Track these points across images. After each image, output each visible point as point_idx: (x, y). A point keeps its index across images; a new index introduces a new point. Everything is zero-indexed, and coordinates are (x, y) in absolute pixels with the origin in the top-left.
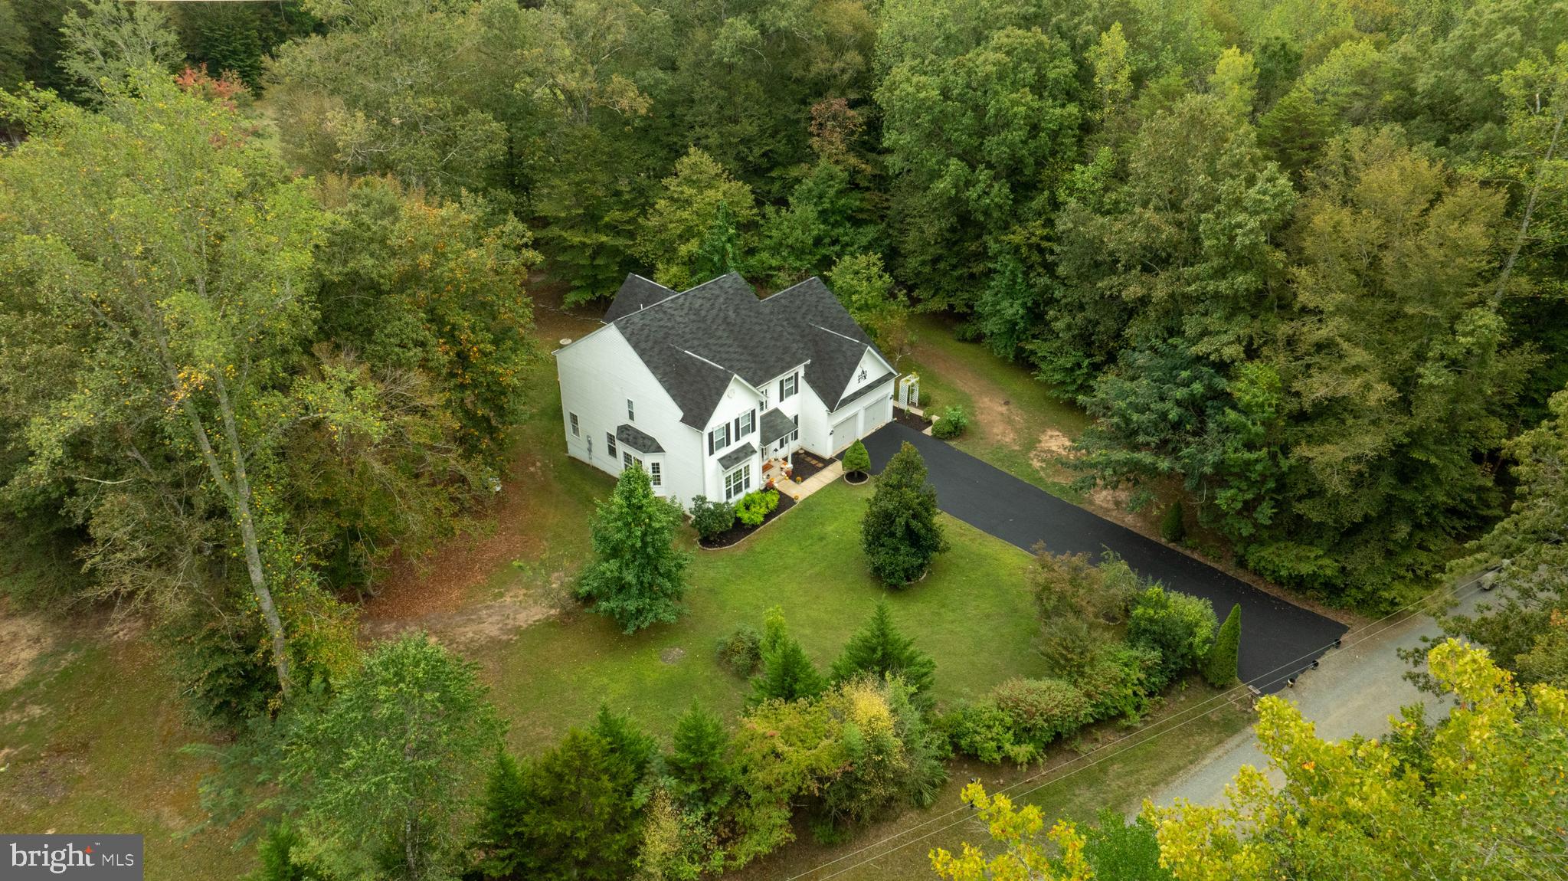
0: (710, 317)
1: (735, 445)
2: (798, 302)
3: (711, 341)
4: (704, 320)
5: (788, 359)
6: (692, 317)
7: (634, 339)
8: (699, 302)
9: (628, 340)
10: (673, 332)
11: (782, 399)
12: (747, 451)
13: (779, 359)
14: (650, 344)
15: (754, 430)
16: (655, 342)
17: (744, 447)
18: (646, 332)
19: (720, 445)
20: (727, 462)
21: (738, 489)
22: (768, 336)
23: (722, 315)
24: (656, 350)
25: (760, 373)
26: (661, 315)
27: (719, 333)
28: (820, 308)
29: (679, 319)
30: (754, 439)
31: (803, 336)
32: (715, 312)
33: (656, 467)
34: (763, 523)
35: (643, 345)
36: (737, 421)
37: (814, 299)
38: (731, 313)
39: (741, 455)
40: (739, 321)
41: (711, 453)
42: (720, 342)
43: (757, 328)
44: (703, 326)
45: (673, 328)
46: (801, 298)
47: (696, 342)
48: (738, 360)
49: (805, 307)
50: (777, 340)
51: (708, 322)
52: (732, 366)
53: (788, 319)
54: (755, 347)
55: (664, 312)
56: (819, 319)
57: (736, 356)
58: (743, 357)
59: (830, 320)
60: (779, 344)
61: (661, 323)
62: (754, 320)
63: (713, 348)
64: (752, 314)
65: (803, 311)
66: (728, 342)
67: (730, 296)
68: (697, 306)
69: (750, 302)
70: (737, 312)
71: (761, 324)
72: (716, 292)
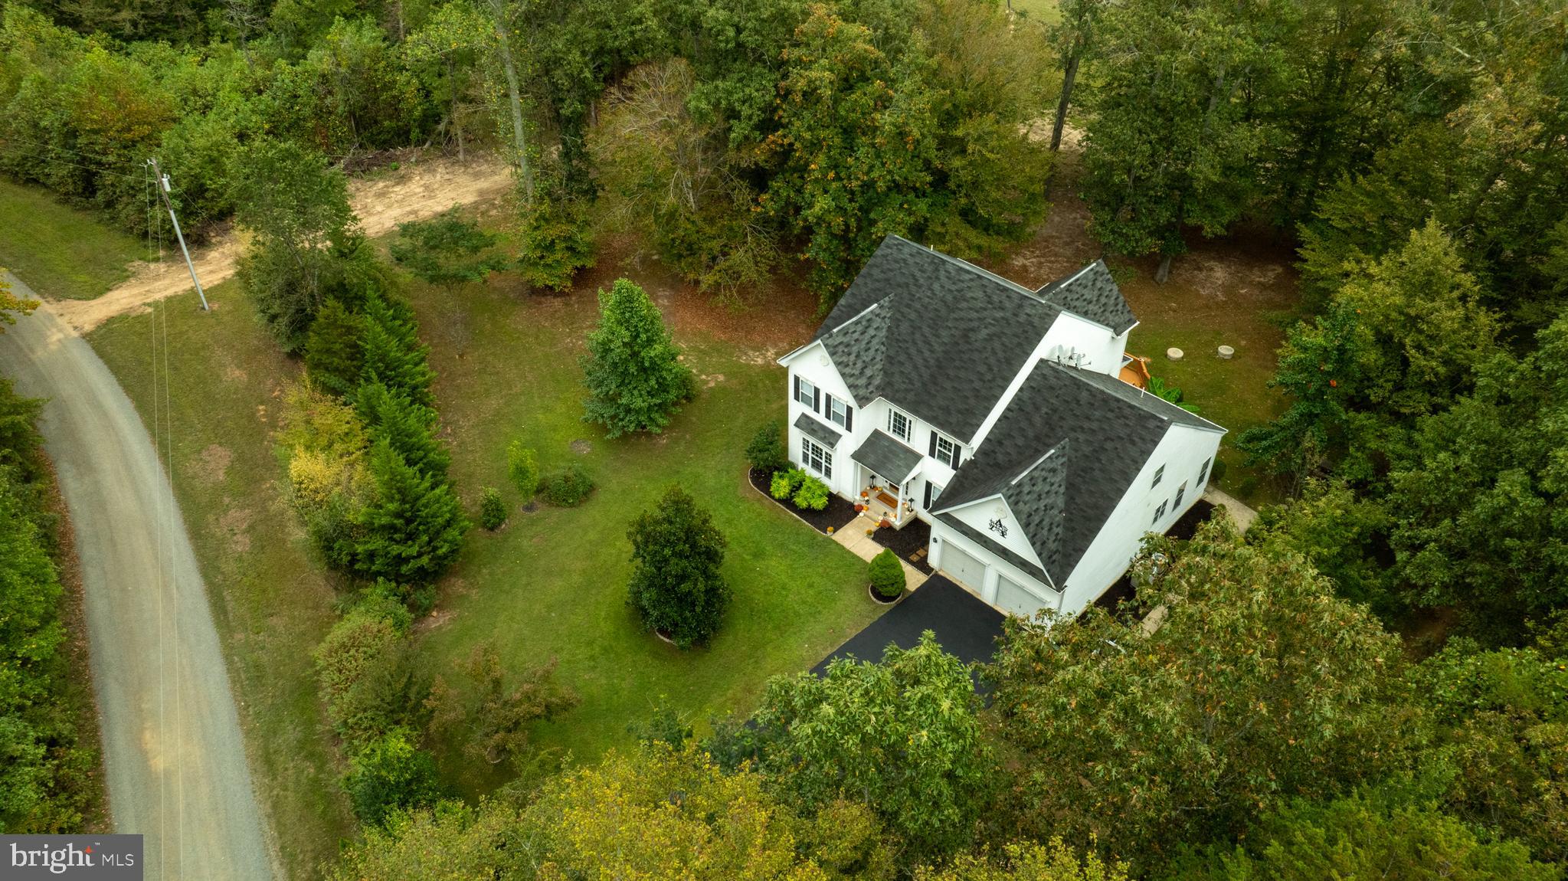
0: (962, 314)
2: (1097, 414)
3: (926, 330)
4: (952, 310)
5: (953, 420)
6: (949, 297)
8: (980, 294)
10: (913, 289)
13: (947, 410)
14: (881, 276)
15: (850, 429)
16: (887, 280)
17: (833, 433)
18: (896, 266)
22: (977, 384)
23: (975, 324)
25: (911, 396)
26: (930, 269)
27: (944, 333)
28: (1109, 445)
29: (936, 286)
31: (1037, 438)
32: (975, 315)
36: (828, 397)
38: (984, 333)
40: (977, 345)
42: (933, 340)
43: (983, 369)
44: (943, 312)
46: (1110, 415)
47: (913, 316)
48: (915, 367)
49: (1095, 425)
50: (977, 397)
51: (953, 315)
52: (901, 364)
53: (1055, 411)
54: (948, 377)
55: (937, 270)
56: (1087, 449)
57: (920, 362)
58: (923, 370)
59: (1097, 465)
60: (972, 401)
61: (918, 274)
62: (992, 361)
63: (918, 336)
64: (1001, 354)
65: (1086, 425)
66: (936, 347)
67: (1012, 321)
68: (969, 295)
69: (1019, 345)
70: (990, 338)
71: (990, 369)
72: (1007, 304)
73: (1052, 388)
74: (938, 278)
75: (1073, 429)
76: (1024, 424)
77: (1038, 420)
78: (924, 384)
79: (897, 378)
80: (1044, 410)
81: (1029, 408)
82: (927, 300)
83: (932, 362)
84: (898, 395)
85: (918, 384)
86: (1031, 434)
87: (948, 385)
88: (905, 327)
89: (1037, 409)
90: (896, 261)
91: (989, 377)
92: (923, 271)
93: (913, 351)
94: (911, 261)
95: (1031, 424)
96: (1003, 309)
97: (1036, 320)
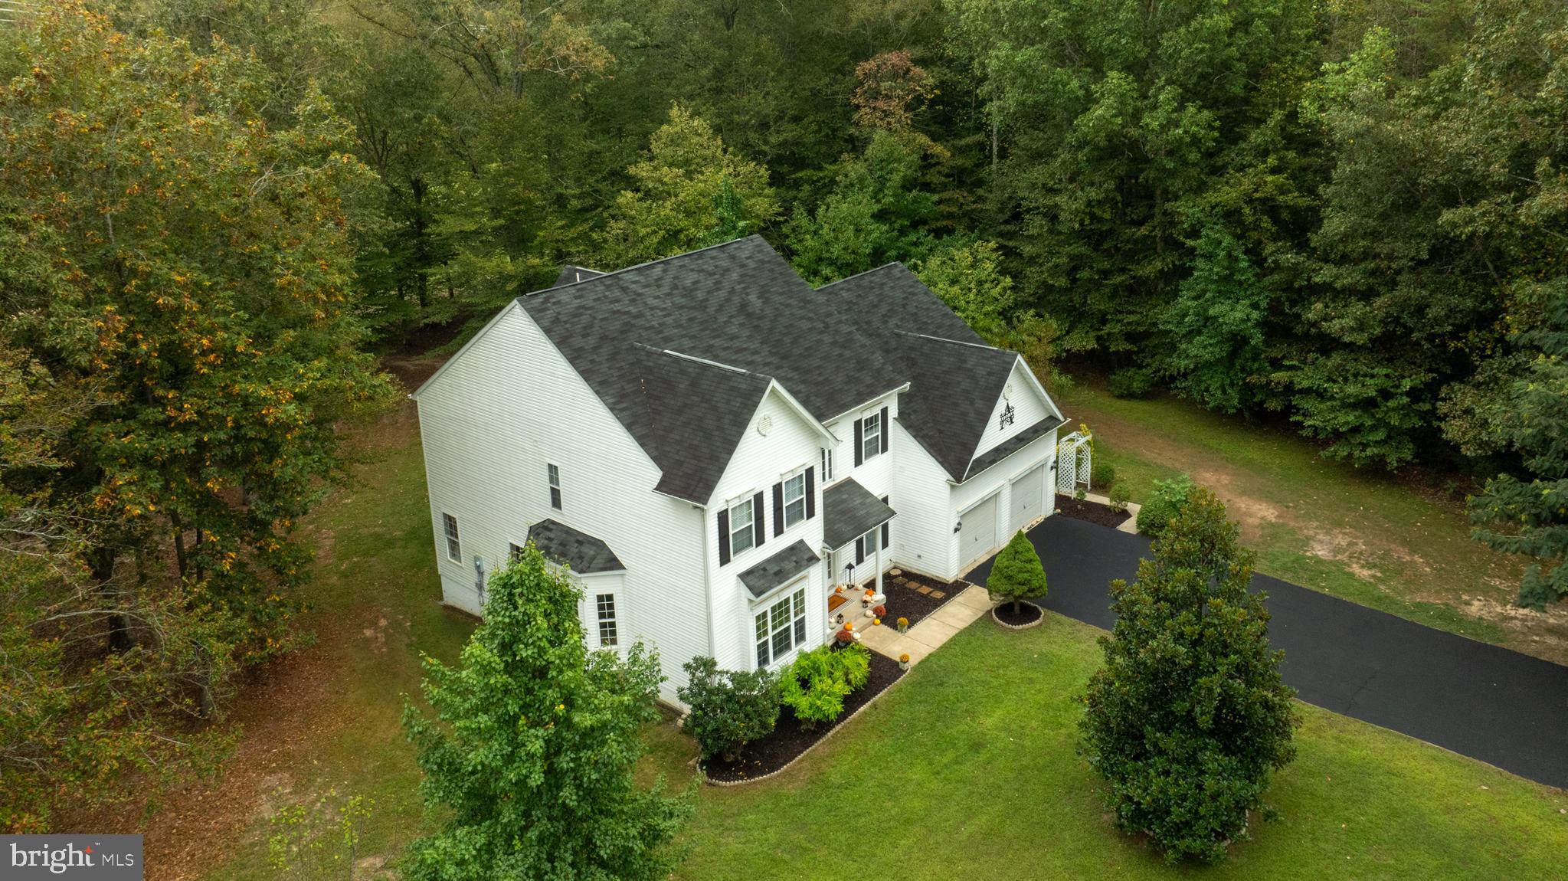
0: (714, 302)
1: (773, 545)
2: (871, 297)
3: (717, 342)
4: (702, 305)
5: (868, 380)
6: (679, 300)
7: (558, 329)
8: (693, 276)
9: (548, 331)
10: (640, 322)
11: (858, 462)
12: (798, 557)
14: (592, 341)
15: (811, 514)
16: (604, 338)
17: (792, 549)
18: (585, 318)
19: (743, 544)
20: (758, 580)
21: (782, 644)
22: (827, 339)
23: (736, 300)
24: (606, 350)
26: (617, 293)
27: (733, 329)
28: (911, 309)
29: (652, 302)
30: (811, 532)
31: (885, 351)
32: (722, 294)
33: (606, 605)
34: (842, 717)
35: (577, 342)
36: (777, 490)
37: (899, 294)
38: (753, 298)
39: (788, 565)
40: (768, 311)
41: (725, 559)
42: (736, 344)
43: (805, 325)
44: (700, 316)
45: (640, 315)
46: (876, 291)
49: (885, 306)
51: (711, 311)
54: (804, 357)
56: (912, 325)
60: (847, 353)
61: (617, 307)
62: (798, 312)
63: (721, 354)
64: (793, 302)
65: (883, 311)
66: (752, 346)
67: (750, 272)
68: (687, 283)
69: (787, 283)
70: (764, 298)
71: (811, 319)
78: (804, 382)
82: (669, 320)
83: (774, 360)
86: (879, 353)
87: (815, 362)
89: (850, 333)
90: (576, 315)
91: (821, 326)
92: (617, 301)
94: (585, 302)
96: (727, 270)
97: (760, 256)
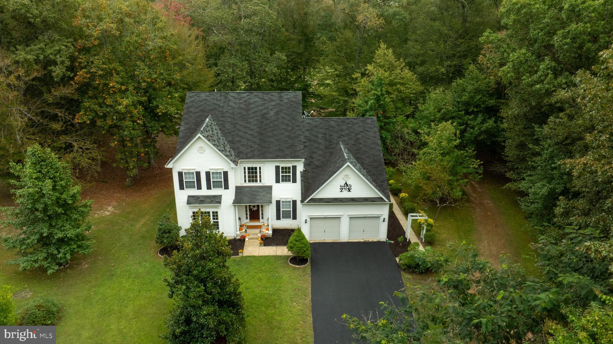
0: (255, 110)
1: (204, 192)
2: (344, 127)
3: (241, 123)
4: (248, 110)
5: (287, 153)
6: (242, 106)
8: (257, 99)
10: (220, 109)
11: (277, 181)
12: (218, 201)
13: (280, 150)
14: (197, 110)
15: (226, 188)
16: (202, 110)
17: (215, 197)
18: (202, 103)
19: (190, 185)
22: (287, 134)
23: (265, 111)
24: (197, 115)
25: (256, 153)
26: (222, 98)
27: (252, 120)
28: (359, 136)
29: (231, 104)
30: (227, 194)
31: (326, 148)
32: (261, 108)
36: (208, 174)
37: (361, 129)
38: (272, 113)
39: (208, 200)
40: (273, 118)
41: (181, 188)
42: (248, 125)
43: (285, 127)
44: (244, 112)
45: (223, 107)
46: (349, 125)
47: (229, 120)
48: (248, 140)
49: (347, 132)
50: (291, 139)
51: (250, 112)
52: (240, 141)
53: (325, 134)
54: (269, 137)
55: (226, 97)
56: (352, 142)
57: (249, 137)
58: (253, 139)
59: (361, 146)
60: (290, 141)
61: (218, 102)
62: (285, 121)
63: (238, 127)
64: (288, 118)
65: (343, 133)
66: (252, 127)
67: (282, 103)
68: (252, 101)
69: (293, 111)
70: (277, 113)
71: (288, 125)
72: (274, 98)
73: (316, 126)
74: (229, 100)
75: (339, 137)
76: (316, 145)
77: (320, 141)
78: (259, 145)
79: (242, 149)
80: (320, 136)
81: (313, 138)
82: (231, 111)
83: (256, 134)
84: (249, 155)
85: (256, 146)
86: (322, 147)
87: (272, 140)
88: (228, 126)
89: (317, 137)
90: (201, 101)
91: (289, 129)
92: (220, 100)
93: (241, 134)
94: (208, 98)
95: (320, 144)
96: (274, 101)
97: (293, 99)
